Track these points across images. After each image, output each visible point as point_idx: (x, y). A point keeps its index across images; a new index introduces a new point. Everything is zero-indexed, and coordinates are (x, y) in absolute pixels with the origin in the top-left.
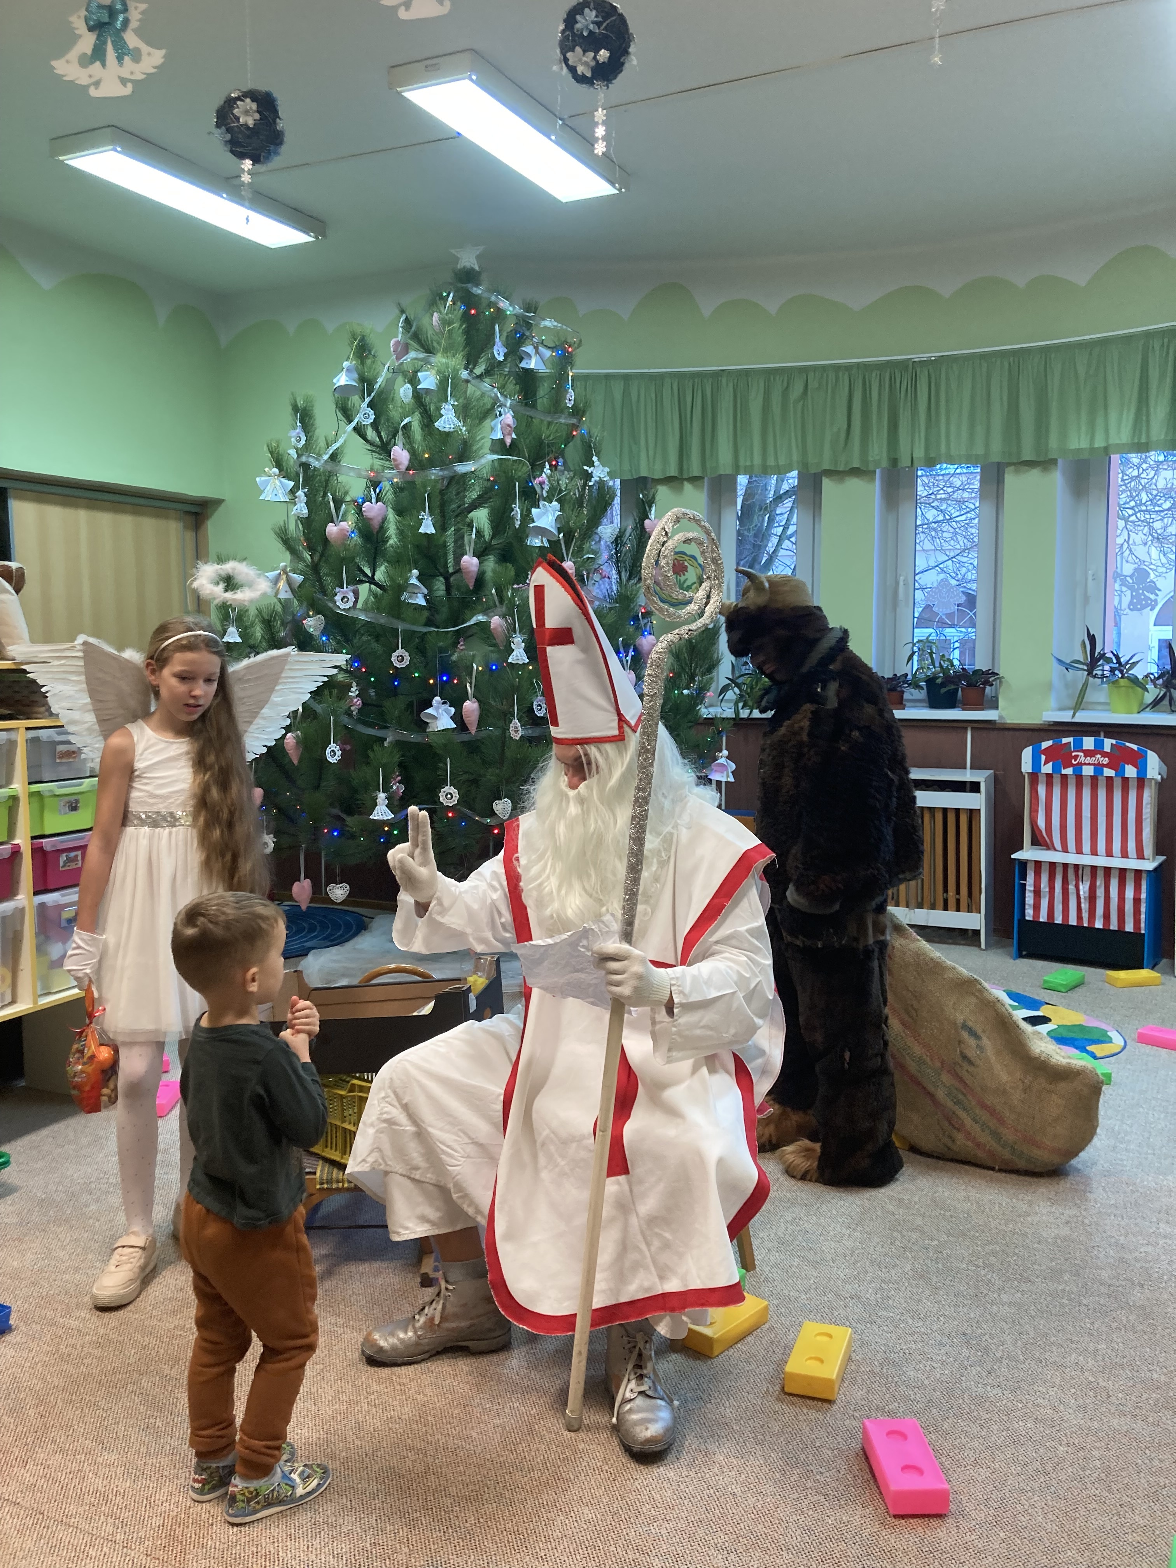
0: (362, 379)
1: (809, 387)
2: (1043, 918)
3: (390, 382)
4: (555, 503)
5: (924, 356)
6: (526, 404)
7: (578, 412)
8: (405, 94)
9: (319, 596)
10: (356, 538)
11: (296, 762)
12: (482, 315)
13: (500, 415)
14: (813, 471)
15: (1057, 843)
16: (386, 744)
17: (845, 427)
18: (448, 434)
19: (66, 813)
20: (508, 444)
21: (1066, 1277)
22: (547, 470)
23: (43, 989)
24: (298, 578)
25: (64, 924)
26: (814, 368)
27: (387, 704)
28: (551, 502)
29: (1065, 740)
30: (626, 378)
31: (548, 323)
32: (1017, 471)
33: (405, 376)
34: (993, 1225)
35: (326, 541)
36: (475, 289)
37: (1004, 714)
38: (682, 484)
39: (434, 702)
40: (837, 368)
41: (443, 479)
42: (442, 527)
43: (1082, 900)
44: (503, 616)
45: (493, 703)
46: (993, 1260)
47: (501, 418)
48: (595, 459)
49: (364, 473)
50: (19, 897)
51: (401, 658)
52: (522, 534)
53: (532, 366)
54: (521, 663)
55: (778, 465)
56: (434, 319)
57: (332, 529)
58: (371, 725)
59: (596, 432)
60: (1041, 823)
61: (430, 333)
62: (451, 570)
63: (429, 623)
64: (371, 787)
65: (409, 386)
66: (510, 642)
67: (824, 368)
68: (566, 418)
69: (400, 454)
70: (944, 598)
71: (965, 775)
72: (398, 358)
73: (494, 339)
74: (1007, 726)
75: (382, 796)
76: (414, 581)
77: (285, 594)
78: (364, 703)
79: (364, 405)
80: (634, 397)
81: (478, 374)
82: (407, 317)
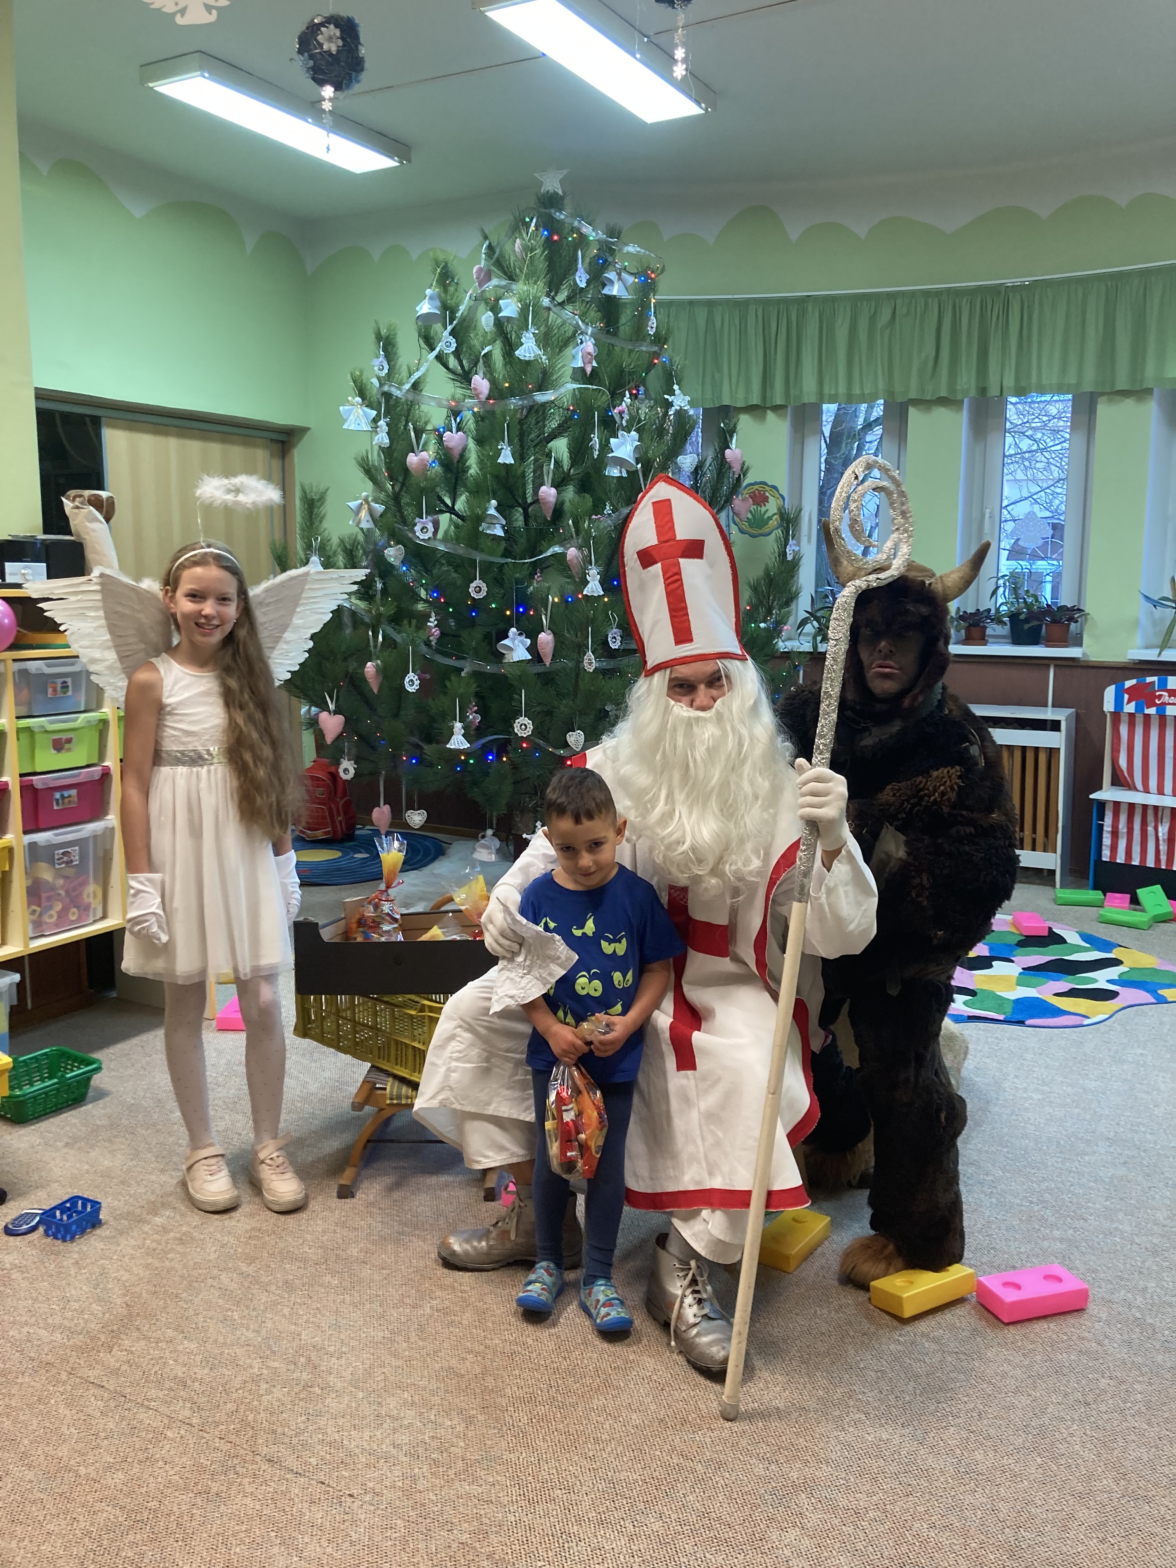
0: (445, 307)
1: (897, 313)
2: (1120, 859)
3: (472, 310)
4: (633, 433)
5: (1017, 281)
6: (608, 332)
7: (660, 339)
8: (488, 14)
9: (401, 526)
10: (437, 468)
11: (375, 691)
12: (565, 242)
13: (582, 343)
14: (899, 399)
15: (1139, 784)
16: (463, 674)
17: (933, 354)
18: (528, 363)
20: (588, 373)
21: (1121, 1216)
22: (627, 400)
24: (380, 508)
26: (902, 293)
27: (465, 634)
28: (629, 432)
29: (1149, 679)
30: (710, 304)
31: (631, 249)
32: (1110, 401)
33: (487, 303)
34: (1049, 1164)
35: (406, 471)
36: (558, 214)
37: (1088, 651)
38: (766, 412)
39: (510, 634)
40: (927, 293)
41: (522, 409)
42: (520, 456)
43: (1161, 842)
44: (579, 548)
45: (568, 636)
46: (1047, 1196)
47: (582, 346)
48: (676, 387)
49: (445, 403)
50: (109, 817)
51: (478, 589)
52: (600, 464)
53: (615, 293)
54: (596, 595)
55: (864, 394)
56: (516, 245)
57: (412, 459)
58: (449, 655)
59: (677, 359)
60: (1123, 762)
61: (512, 258)
62: (529, 500)
63: (507, 553)
64: (448, 716)
65: (490, 313)
66: (585, 574)
67: (913, 293)
68: (647, 346)
69: (481, 383)
70: (1031, 531)
71: (1046, 713)
72: (481, 285)
73: (577, 264)
74: (1090, 664)
75: (458, 725)
76: (492, 511)
77: (366, 523)
78: (442, 633)
79: (446, 333)
80: (718, 324)
81: (560, 301)
82: (490, 244)
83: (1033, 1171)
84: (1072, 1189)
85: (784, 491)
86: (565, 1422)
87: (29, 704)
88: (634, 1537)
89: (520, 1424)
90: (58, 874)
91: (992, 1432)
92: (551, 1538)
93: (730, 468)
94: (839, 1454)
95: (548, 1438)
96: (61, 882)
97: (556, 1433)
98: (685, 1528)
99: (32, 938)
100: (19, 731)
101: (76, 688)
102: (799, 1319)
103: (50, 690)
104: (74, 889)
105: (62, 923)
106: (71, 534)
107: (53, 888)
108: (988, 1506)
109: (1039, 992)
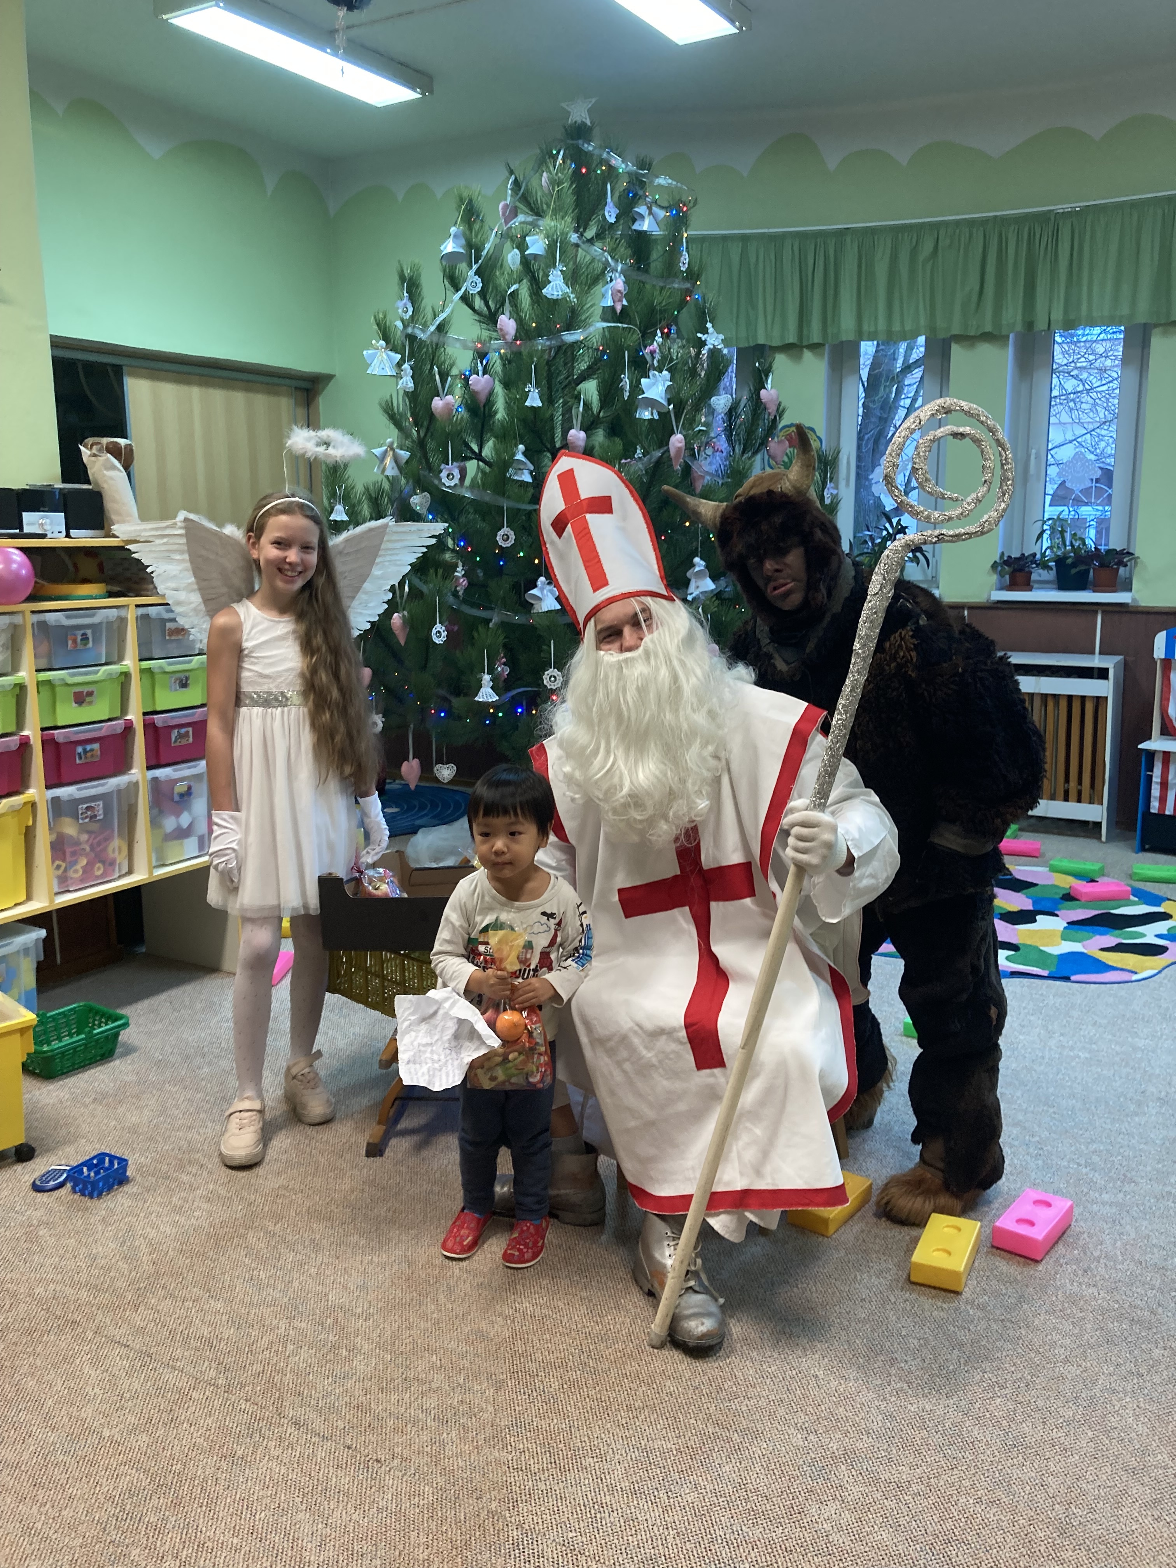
0: (470, 245)
1: (940, 246)
2: (1169, 811)
3: (498, 249)
4: (665, 373)
5: (1067, 207)
6: (639, 268)
9: (426, 473)
10: (463, 412)
11: (402, 642)
12: (593, 175)
13: (611, 280)
14: (942, 335)
16: (491, 625)
17: (977, 288)
18: (556, 301)
19: (176, 690)
20: (618, 311)
22: (659, 339)
23: (157, 860)
24: (405, 455)
25: (176, 798)
26: (946, 223)
27: (493, 584)
28: (661, 372)
30: (745, 238)
31: (662, 181)
32: (1165, 333)
33: (513, 241)
35: (431, 416)
36: (586, 145)
37: (1137, 597)
38: (802, 353)
39: (539, 583)
40: (971, 223)
41: (550, 349)
42: (548, 399)
47: (612, 284)
48: (709, 325)
49: (470, 345)
50: (133, 771)
51: (505, 537)
52: (631, 405)
53: (645, 228)
55: (904, 332)
56: (543, 179)
57: (437, 403)
58: (477, 606)
59: (710, 296)
60: (1172, 711)
61: (539, 194)
62: (558, 445)
64: (475, 669)
65: (516, 251)
67: (957, 223)
68: (679, 283)
69: (507, 323)
70: (1078, 472)
71: (1094, 661)
72: (506, 223)
73: (606, 199)
74: (1139, 609)
75: (486, 678)
76: (519, 457)
77: (391, 470)
78: (469, 583)
79: (471, 273)
80: (753, 260)
81: (589, 237)
82: (516, 178)
83: (1081, 1132)
84: (1121, 1150)
85: (821, 432)
86: (597, 1389)
87: (49, 657)
88: (669, 1508)
89: (551, 1390)
90: (82, 829)
91: (1040, 1403)
92: (583, 1508)
93: (765, 409)
94: (880, 1424)
95: (580, 1404)
96: (84, 837)
97: (587, 1400)
98: (720, 1500)
99: (57, 894)
100: (39, 684)
101: (97, 640)
102: (838, 1283)
103: (70, 642)
104: (99, 844)
105: (87, 878)
106: (88, 482)
107: (77, 843)
108: (1037, 1481)
109: (1084, 947)
